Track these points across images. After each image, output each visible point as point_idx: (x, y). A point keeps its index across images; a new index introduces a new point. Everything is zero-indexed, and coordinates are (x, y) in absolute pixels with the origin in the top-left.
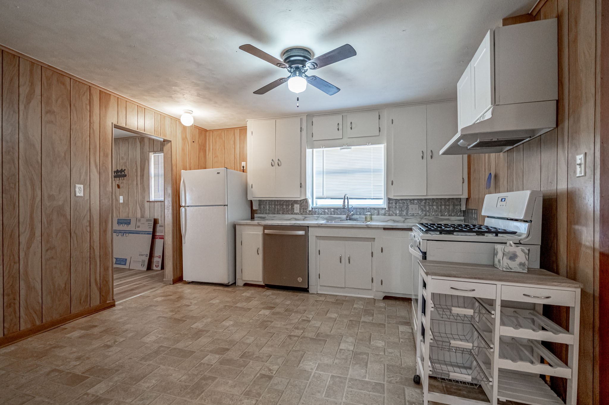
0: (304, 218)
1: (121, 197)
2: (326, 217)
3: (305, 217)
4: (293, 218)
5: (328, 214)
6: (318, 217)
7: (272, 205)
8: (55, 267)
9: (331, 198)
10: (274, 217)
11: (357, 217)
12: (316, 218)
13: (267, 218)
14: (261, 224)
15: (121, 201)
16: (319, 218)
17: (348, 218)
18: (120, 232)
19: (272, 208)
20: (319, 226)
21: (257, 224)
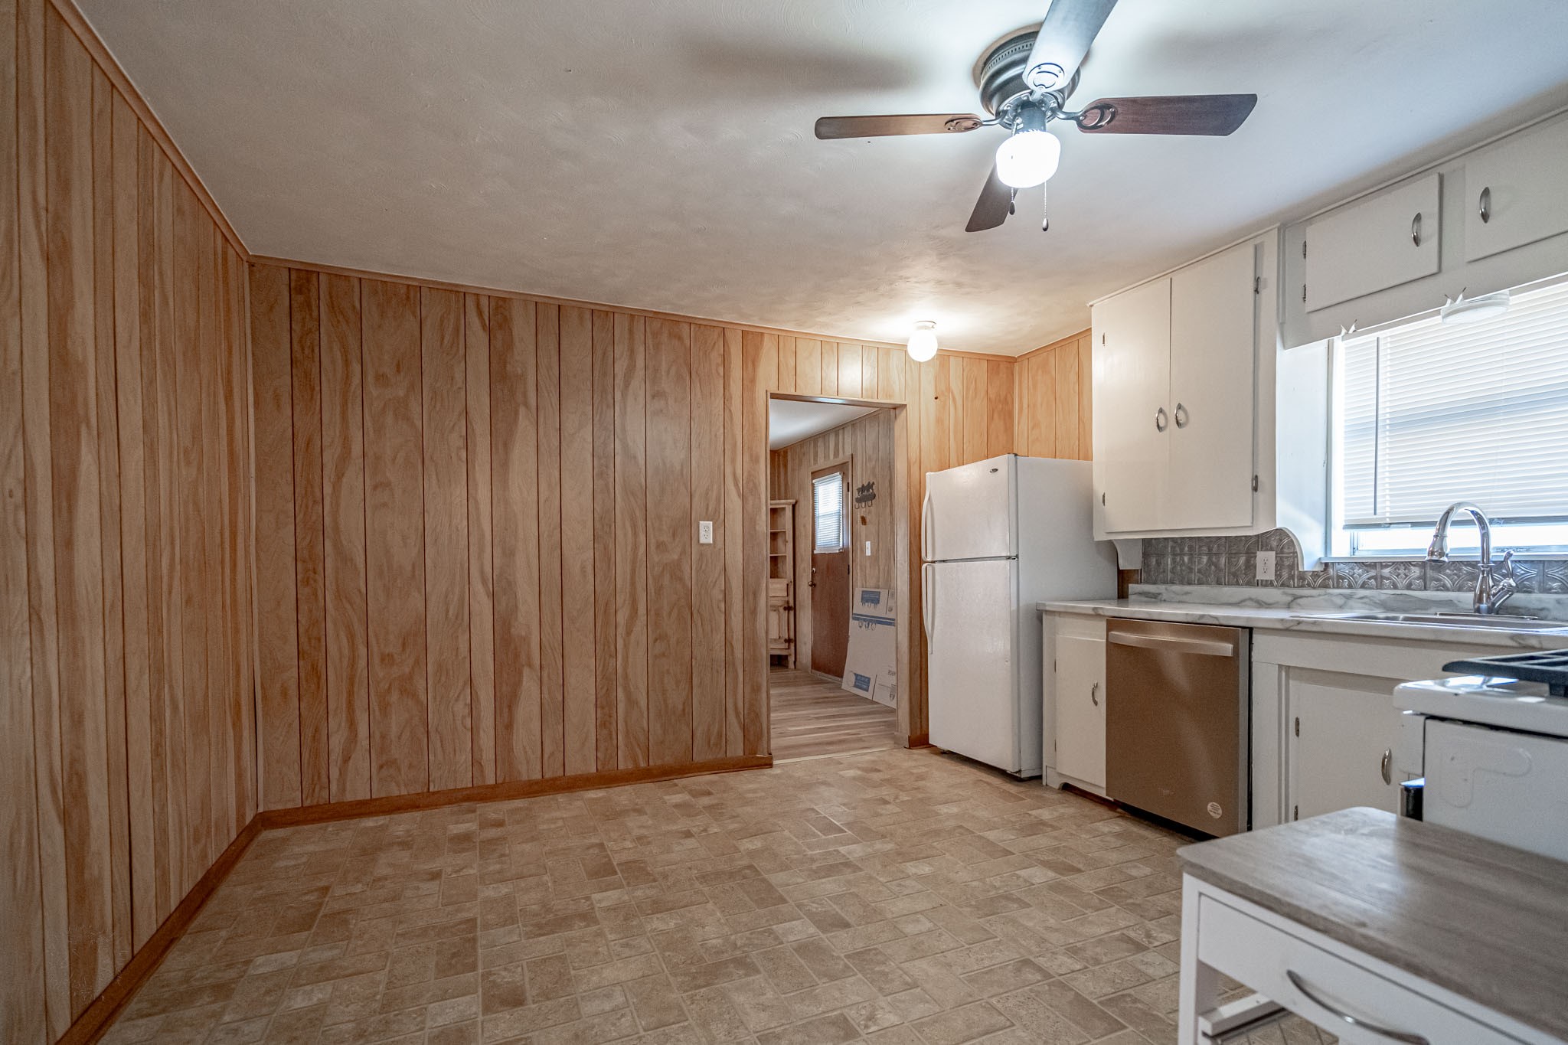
0: (1290, 599)
1: (868, 544)
2: (1383, 597)
3: (1296, 598)
4: (1251, 599)
5: (1395, 587)
6: (1348, 597)
7: (1182, 554)
8: (668, 672)
9: (1414, 524)
10: (1187, 593)
11: (1535, 599)
12: (1340, 601)
13: (1164, 597)
14: (1101, 612)
15: (868, 553)
16: (1351, 603)
17: (1484, 606)
18: (865, 620)
19: (1183, 563)
20: (1287, 630)
21: (1092, 612)
